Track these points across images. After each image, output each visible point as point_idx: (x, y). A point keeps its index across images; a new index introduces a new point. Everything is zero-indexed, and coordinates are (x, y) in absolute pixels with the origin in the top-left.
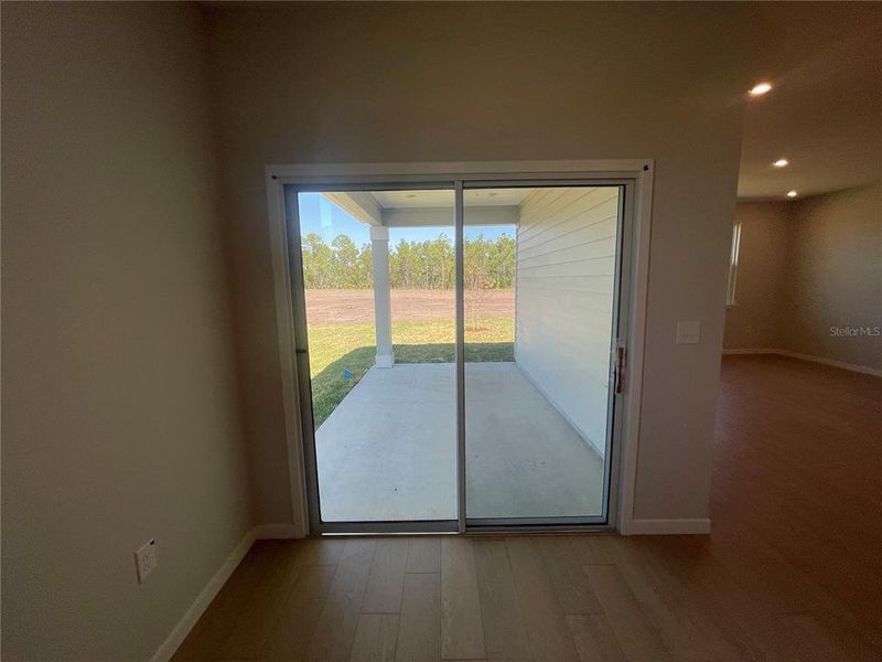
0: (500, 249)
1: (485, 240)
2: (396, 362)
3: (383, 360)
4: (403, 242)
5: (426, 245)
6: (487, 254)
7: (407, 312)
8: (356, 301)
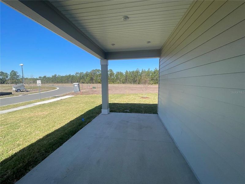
0: (155, 72)
1: (150, 70)
2: (111, 111)
3: (105, 111)
4: (127, 71)
5: (133, 72)
6: (151, 74)
7: (125, 91)
8: (111, 87)
